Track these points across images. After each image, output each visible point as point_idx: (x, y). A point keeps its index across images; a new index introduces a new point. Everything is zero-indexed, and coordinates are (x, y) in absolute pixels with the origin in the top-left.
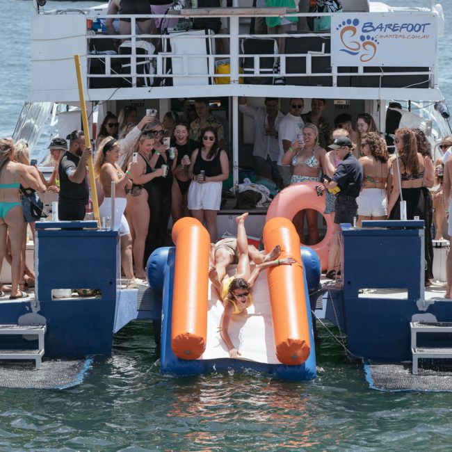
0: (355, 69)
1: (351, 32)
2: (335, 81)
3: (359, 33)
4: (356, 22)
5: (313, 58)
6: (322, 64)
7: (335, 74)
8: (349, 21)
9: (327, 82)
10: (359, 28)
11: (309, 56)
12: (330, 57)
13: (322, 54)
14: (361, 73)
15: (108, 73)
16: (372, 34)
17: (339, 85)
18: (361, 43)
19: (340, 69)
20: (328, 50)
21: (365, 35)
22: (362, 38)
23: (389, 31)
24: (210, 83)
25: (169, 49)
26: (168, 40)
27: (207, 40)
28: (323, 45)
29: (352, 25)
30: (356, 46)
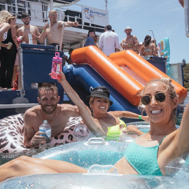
3: (89, 13)
7: (83, 25)
10: (89, 11)
11: (76, 18)
12: (81, 19)
13: (79, 18)
14: (90, 26)
16: (93, 14)
17: (84, 29)
18: (90, 16)
21: (91, 14)
22: (90, 15)
23: (97, 14)
24: (44, 22)
25: (29, 6)
26: (29, 3)
27: (42, 6)
28: (80, 15)
29: (87, 10)
30: (89, 17)
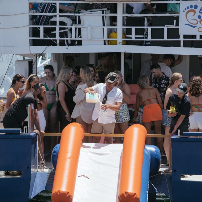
0: (194, 37)
1: (192, 13)
2: (182, 44)
3: (198, 14)
4: (196, 7)
5: (168, 29)
6: (174, 33)
7: (182, 39)
8: (191, 6)
9: (177, 44)
10: (197, 11)
11: (166, 28)
12: (178, 29)
13: (174, 27)
14: (198, 39)
15: (42, 37)
17: (184, 46)
18: (199, 20)
19: (185, 37)
20: (177, 24)
22: (199, 17)
24: (105, 44)
25: (80, 23)
26: (79, 17)
27: (103, 17)
28: (175, 21)
29: (193, 8)
30: (196, 22)
